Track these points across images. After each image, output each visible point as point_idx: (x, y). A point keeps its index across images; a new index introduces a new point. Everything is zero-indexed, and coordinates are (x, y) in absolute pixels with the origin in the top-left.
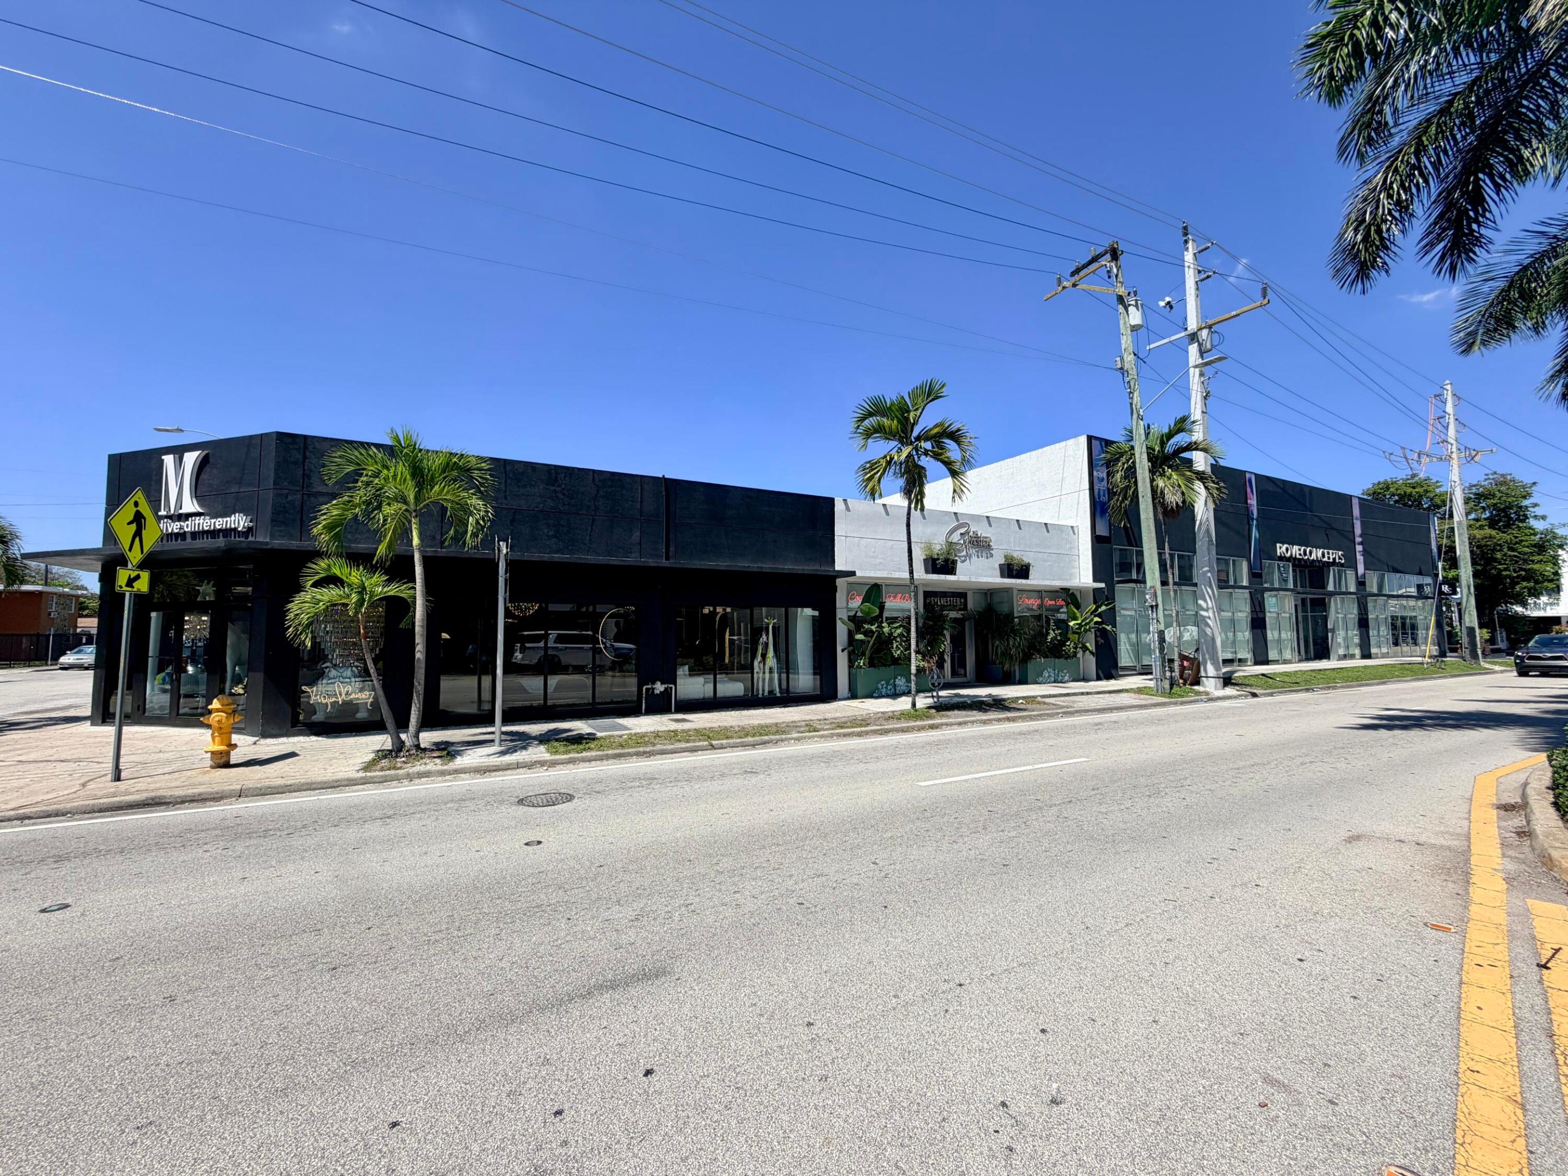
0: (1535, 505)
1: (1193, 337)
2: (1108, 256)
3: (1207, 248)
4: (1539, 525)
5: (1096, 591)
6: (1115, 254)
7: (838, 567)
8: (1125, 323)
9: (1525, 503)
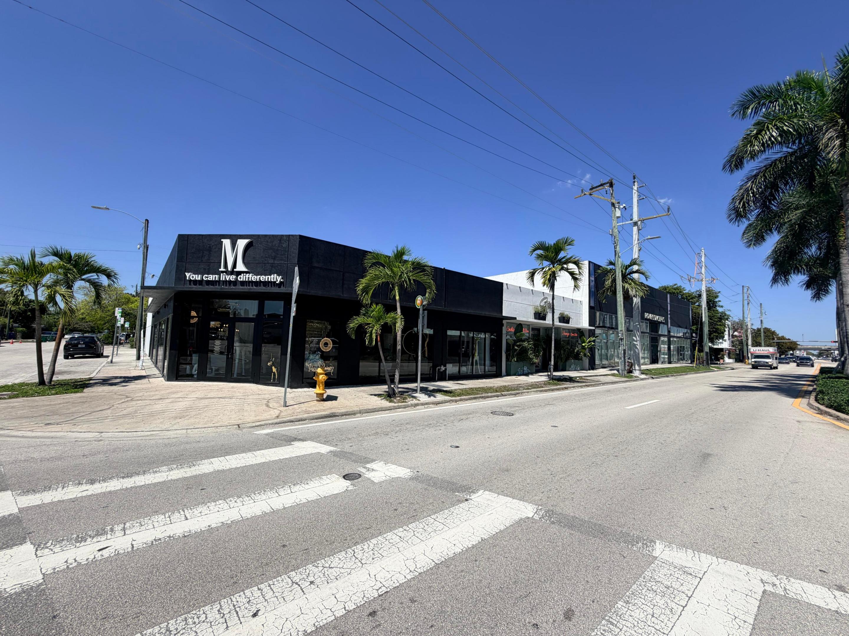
0: (720, 301)
1: (635, 224)
2: (608, 184)
3: (643, 186)
4: (720, 310)
5: (590, 330)
6: (611, 185)
7: (504, 314)
8: (615, 215)
9: (717, 300)
